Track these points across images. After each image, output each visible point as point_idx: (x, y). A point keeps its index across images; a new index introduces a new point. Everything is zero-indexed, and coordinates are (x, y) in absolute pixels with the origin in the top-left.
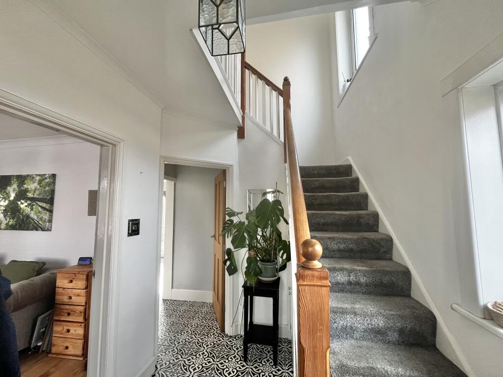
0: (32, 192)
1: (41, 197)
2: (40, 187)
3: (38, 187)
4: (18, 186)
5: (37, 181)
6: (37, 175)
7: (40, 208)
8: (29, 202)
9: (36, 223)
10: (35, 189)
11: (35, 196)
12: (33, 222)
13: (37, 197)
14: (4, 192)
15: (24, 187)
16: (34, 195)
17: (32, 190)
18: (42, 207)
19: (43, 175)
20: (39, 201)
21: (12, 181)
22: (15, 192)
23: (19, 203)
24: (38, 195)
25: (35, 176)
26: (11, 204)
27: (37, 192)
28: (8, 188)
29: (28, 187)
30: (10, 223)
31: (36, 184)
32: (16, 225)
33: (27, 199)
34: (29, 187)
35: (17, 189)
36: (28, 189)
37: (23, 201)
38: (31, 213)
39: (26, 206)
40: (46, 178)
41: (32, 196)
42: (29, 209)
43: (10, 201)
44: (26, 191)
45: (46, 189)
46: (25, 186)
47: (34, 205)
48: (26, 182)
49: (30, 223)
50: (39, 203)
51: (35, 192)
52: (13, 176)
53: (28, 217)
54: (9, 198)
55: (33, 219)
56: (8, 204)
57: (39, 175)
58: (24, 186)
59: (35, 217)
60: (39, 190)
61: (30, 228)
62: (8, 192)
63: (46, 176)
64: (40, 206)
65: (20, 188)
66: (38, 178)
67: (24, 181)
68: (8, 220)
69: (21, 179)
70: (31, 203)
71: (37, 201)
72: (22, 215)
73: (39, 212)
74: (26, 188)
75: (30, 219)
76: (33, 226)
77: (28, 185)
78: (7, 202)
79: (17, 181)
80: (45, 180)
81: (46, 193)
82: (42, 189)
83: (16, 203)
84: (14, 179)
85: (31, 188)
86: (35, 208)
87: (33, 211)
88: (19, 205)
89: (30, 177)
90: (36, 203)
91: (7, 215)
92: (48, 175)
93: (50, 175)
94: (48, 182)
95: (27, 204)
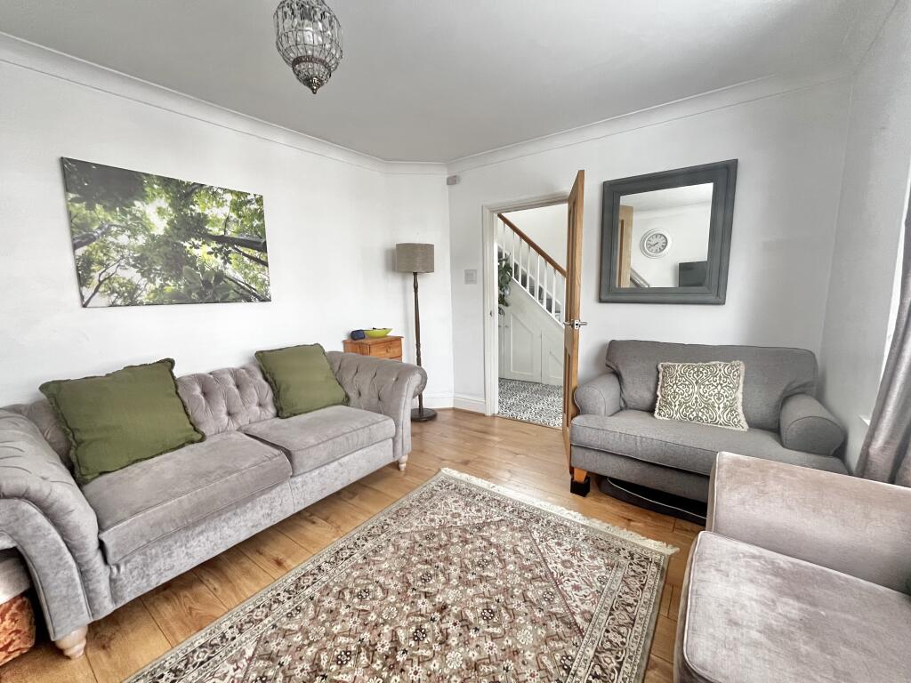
0: (221, 226)
1: (244, 237)
2: (240, 217)
3: (234, 216)
4: (170, 205)
5: (228, 203)
6: (225, 191)
7: (246, 259)
8: (214, 245)
9: (243, 288)
10: (228, 219)
11: (230, 233)
12: (234, 284)
13: (236, 236)
15: (192, 210)
16: (225, 231)
17: (219, 221)
18: (251, 258)
19: (242, 193)
20: (242, 246)
21: (148, 190)
22: (167, 218)
23: (186, 244)
24: (238, 232)
25: (219, 191)
26: (159, 246)
27: (234, 227)
28: (137, 203)
29: (206, 213)
30: (168, 289)
31: (226, 210)
32: (188, 292)
33: (208, 237)
34: (208, 212)
35: (171, 211)
36: (206, 216)
37: (196, 242)
38: (225, 268)
39: (210, 253)
40: (249, 202)
41: (222, 233)
42: (219, 261)
43: (153, 237)
44: (201, 220)
45: (254, 224)
46: (197, 209)
47: (230, 252)
48: (195, 198)
49: (228, 288)
50: (241, 249)
51: (226, 225)
52: (147, 175)
53: (220, 276)
54: (148, 231)
55: (234, 281)
56: (147, 244)
57: (232, 192)
58: (192, 207)
59: (239, 277)
60: (237, 222)
61: (231, 296)
62: (139, 215)
63: (249, 198)
64: (245, 255)
65: (181, 210)
66: (229, 197)
67: (189, 194)
68: (158, 282)
69: (182, 193)
70: (222, 247)
71: (238, 245)
72: (203, 271)
73: (247, 266)
74: (199, 214)
75: (226, 280)
76: (238, 293)
77: (204, 209)
78: (141, 240)
79: (167, 193)
80: (248, 206)
81: (256, 232)
82: (245, 223)
83: (178, 244)
84: (156, 186)
85: (216, 216)
86: (236, 259)
87: (230, 263)
88: (188, 248)
89: (207, 192)
90: (236, 249)
91: (149, 270)
92: (252, 196)
93: (257, 197)
94: (256, 210)
95: (209, 249)
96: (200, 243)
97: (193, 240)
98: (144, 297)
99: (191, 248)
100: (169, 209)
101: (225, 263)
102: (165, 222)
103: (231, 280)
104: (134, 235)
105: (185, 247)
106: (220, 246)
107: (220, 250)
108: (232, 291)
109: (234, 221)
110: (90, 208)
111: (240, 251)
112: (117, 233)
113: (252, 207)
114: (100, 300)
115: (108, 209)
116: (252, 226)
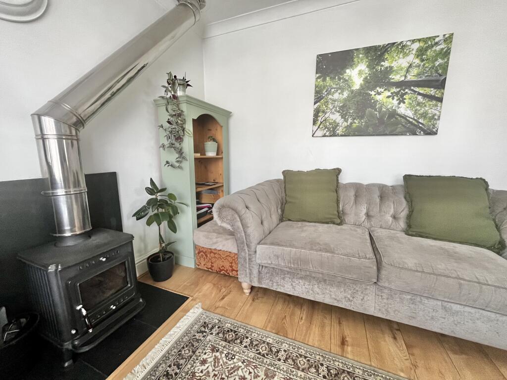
0: (403, 73)
1: (424, 78)
2: (422, 60)
3: (417, 61)
4: (368, 67)
5: (414, 52)
6: (413, 41)
7: (420, 97)
8: (394, 90)
9: (411, 123)
10: (410, 66)
11: (410, 78)
12: (403, 120)
13: (415, 79)
14: (340, 79)
15: (382, 66)
16: (406, 76)
17: (401, 69)
18: (424, 96)
19: (430, 38)
20: (419, 86)
21: (355, 60)
22: (364, 76)
23: (373, 93)
24: (418, 75)
25: (409, 43)
26: (355, 96)
28: (348, 71)
29: (392, 65)
30: (354, 125)
31: (411, 58)
32: (367, 126)
33: (390, 84)
34: (394, 65)
35: (367, 70)
36: (391, 68)
37: (380, 90)
38: (399, 108)
39: (388, 97)
40: (437, 44)
41: (403, 79)
42: (395, 102)
43: (352, 92)
44: (390, 70)
45: (437, 63)
46: (386, 64)
47: (406, 93)
48: (386, 56)
49: (397, 123)
50: (417, 89)
51: (408, 71)
52: (357, 50)
53: (393, 114)
54: (350, 87)
55: (404, 117)
56: (348, 97)
57: (419, 40)
58: (382, 63)
59: (410, 113)
60: (419, 66)
61: (398, 130)
62: (347, 78)
63: (437, 40)
64: (419, 94)
65: (374, 68)
66: (416, 46)
67: (382, 54)
68: (350, 121)
69: (376, 54)
70: (400, 91)
71: (415, 86)
72: (380, 112)
73: (419, 104)
74: (387, 68)
75: (397, 117)
76: (405, 127)
77: (392, 62)
78: (346, 94)
79: (367, 58)
80: (434, 48)
81: (437, 71)
82: (427, 65)
83: (366, 94)
84: (361, 56)
85: (400, 66)
86: (410, 99)
87: (404, 103)
88: (373, 96)
89: (398, 47)
90: (413, 90)
91: (346, 113)
92: (441, 38)
93: (447, 36)
94: (442, 49)
95: (389, 94)
96: (382, 90)
97: (378, 88)
98: (340, 131)
99: (375, 95)
100: (367, 69)
101: (399, 104)
102: (362, 79)
103: (401, 116)
104: (342, 93)
105: (371, 95)
106: (398, 90)
107: (397, 94)
108: (400, 126)
109: (416, 66)
110: (324, 80)
111: (415, 92)
112: (334, 93)
113: (438, 48)
114: (320, 133)
115: (332, 79)
116: (434, 66)
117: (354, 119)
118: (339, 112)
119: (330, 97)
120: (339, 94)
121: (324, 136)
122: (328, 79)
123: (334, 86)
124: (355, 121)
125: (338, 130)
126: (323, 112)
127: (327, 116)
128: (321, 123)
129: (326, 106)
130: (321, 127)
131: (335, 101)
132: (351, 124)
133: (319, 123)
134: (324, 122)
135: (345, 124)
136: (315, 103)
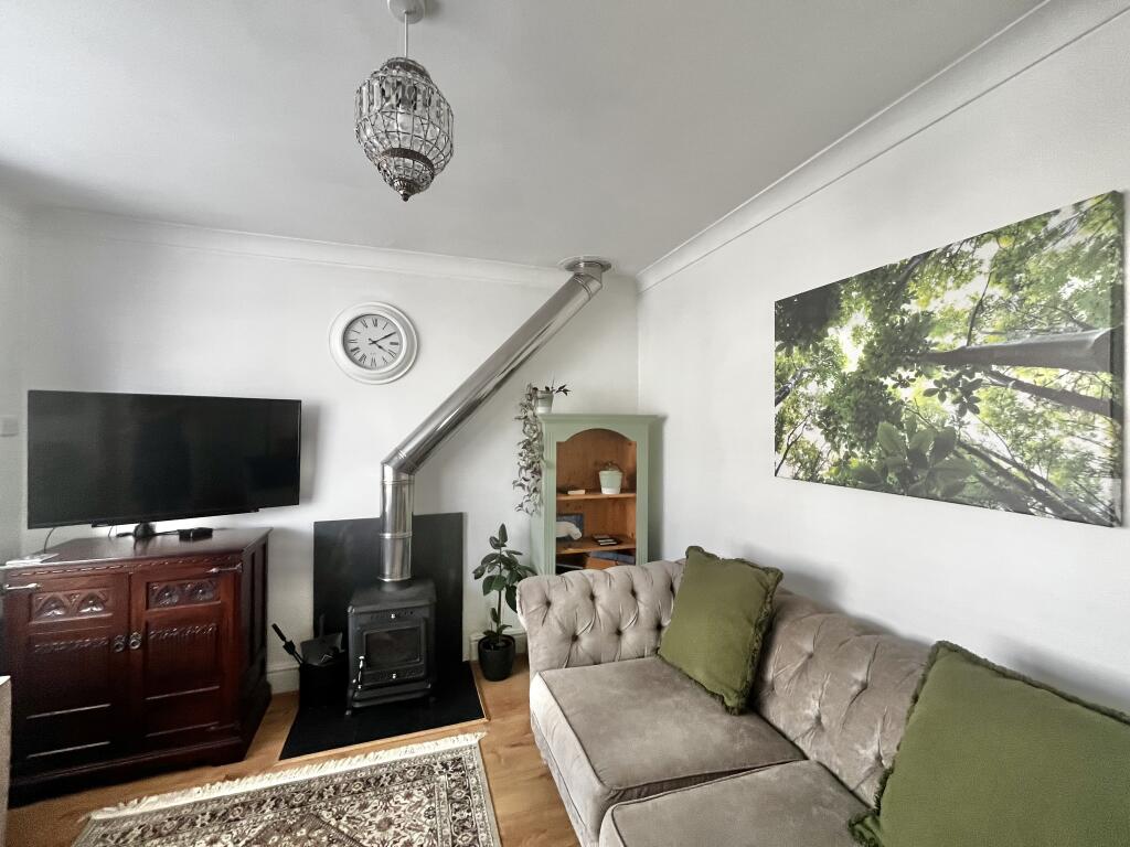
0: (962, 327)
1: (1026, 338)
2: (1015, 288)
3: (999, 292)
4: (871, 318)
5: (985, 268)
6: (980, 240)
7: (1023, 397)
8: (941, 373)
9: (1005, 473)
10: (980, 307)
11: (981, 340)
12: (979, 463)
13: (1000, 342)
14: (816, 350)
15: (904, 313)
16: (970, 337)
17: (956, 317)
18: (1038, 392)
19: (1028, 223)
20: (1014, 363)
21: (844, 304)
22: (864, 341)
23: (889, 382)
24: (1009, 329)
25: (967, 248)
26: (849, 390)
27: (996, 320)
28: (831, 331)
29: (930, 309)
30: (855, 463)
31: (979, 285)
33: (929, 360)
34: (934, 306)
35: (870, 327)
36: (928, 315)
37: (905, 374)
38: (961, 424)
39: (929, 393)
40: (1054, 235)
41: (963, 342)
42: (949, 407)
43: (843, 378)
44: (924, 323)
45: (1066, 292)
46: (913, 307)
47: (978, 384)
48: (912, 287)
50: (1011, 372)
51: (974, 321)
52: (845, 281)
53: (947, 441)
54: (838, 368)
55: (981, 454)
56: (836, 390)
57: (997, 235)
58: (905, 306)
59: (997, 444)
60: (1007, 305)
61: (968, 491)
62: (830, 348)
63: (1054, 223)
64: (1020, 385)
65: (886, 320)
66: (989, 250)
67: (902, 285)
68: (843, 449)
69: (886, 285)
70: (959, 376)
71: (1000, 363)
72: (911, 432)
73: (1023, 417)
74: (916, 317)
75: (961, 450)
76: (989, 485)
77: (927, 302)
78: (831, 384)
79: (868, 297)
80: (1049, 247)
81: (1069, 315)
82: (1033, 299)
83: (873, 383)
84: (854, 294)
85: (951, 310)
86: (992, 400)
87: (976, 411)
88: (890, 389)
89: (938, 262)
90: (997, 375)
91: (835, 430)
92: (1068, 214)
93: (1085, 207)
94: (1079, 247)
95: (930, 385)
96: (912, 375)
97: (900, 370)
98: (825, 471)
99: (895, 387)
100: (869, 324)
101: (961, 412)
102: (861, 347)
103: (972, 451)
104: (822, 382)
105: (886, 387)
106: (954, 373)
107: (952, 384)
108: (972, 479)
109: (998, 306)
110: (789, 354)
111: (1008, 379)
112: (807, 380)
113: (1062, 246)
114: (787, 470)
115: (803, 349)
116: (1057, 300)
117: (853, 446)
118: (819, 425)
119: (801, 389)
120: (818, 383)
121: (796, 477)
122: (795, 349)
123: (808, 366)
124: (855, 450)
125: (821, 469)
126: (791, 423)
127: (798, 432)
128: (789, 447)
129: (795, 411)
130: (789, 456)
131: (810, 399)
132: (847, 456)
133: (785, 447)
134: (793, 446)
135: (834, 456)
136: (777, 403)
